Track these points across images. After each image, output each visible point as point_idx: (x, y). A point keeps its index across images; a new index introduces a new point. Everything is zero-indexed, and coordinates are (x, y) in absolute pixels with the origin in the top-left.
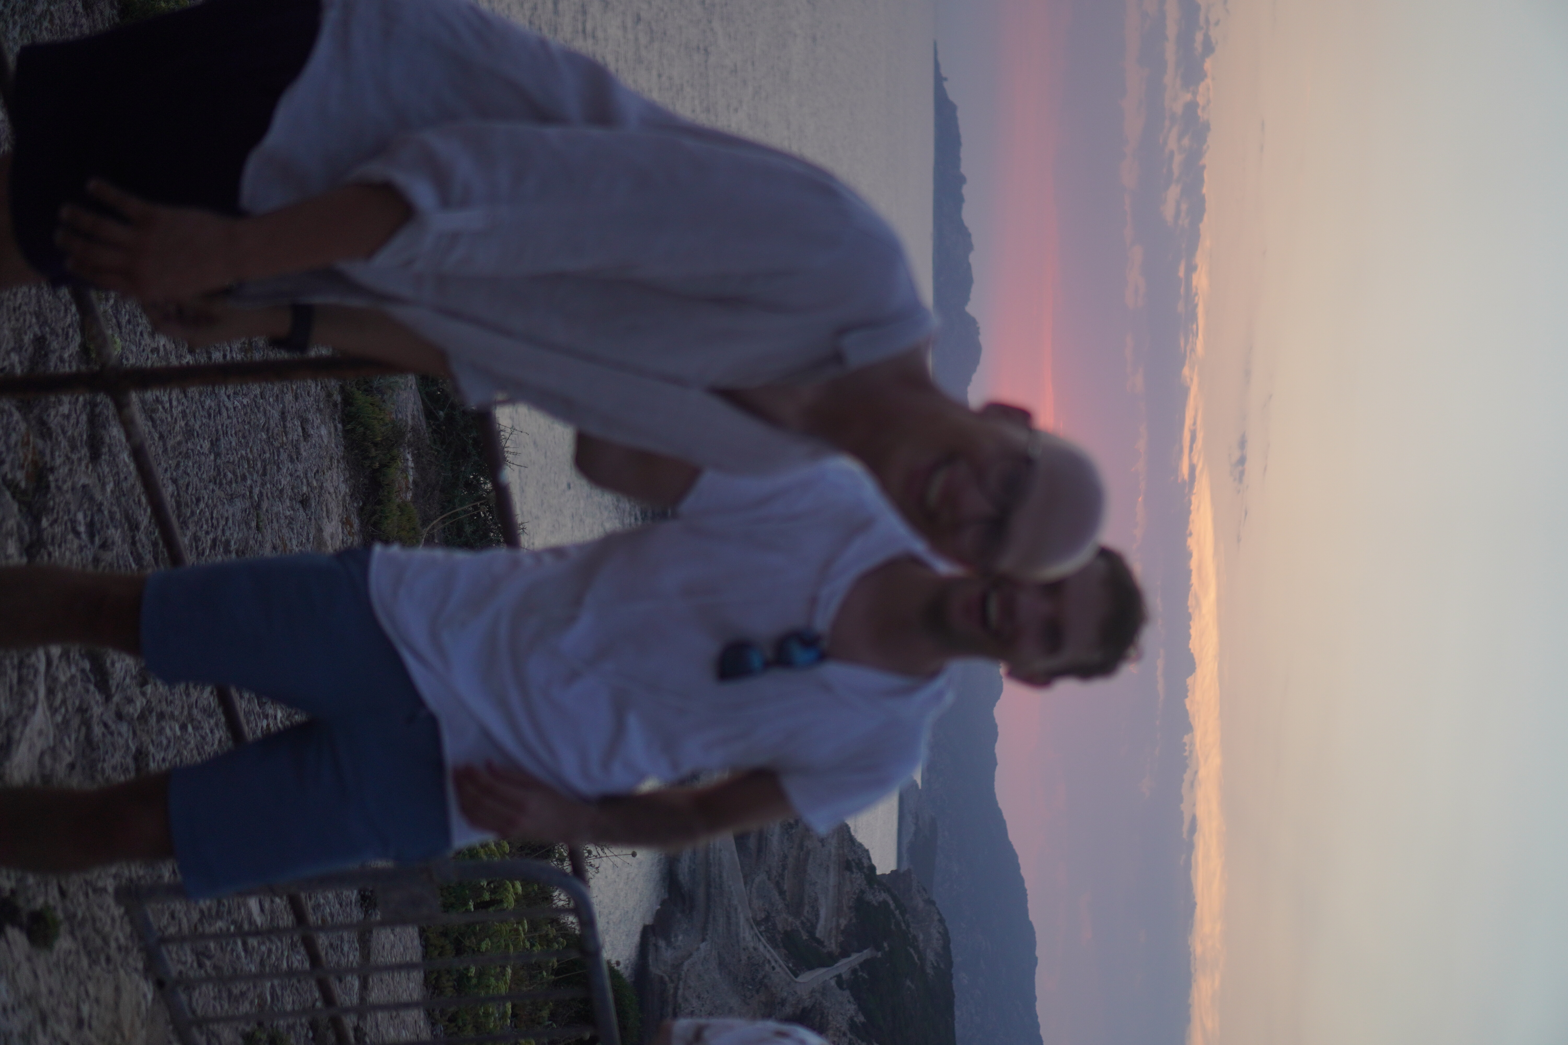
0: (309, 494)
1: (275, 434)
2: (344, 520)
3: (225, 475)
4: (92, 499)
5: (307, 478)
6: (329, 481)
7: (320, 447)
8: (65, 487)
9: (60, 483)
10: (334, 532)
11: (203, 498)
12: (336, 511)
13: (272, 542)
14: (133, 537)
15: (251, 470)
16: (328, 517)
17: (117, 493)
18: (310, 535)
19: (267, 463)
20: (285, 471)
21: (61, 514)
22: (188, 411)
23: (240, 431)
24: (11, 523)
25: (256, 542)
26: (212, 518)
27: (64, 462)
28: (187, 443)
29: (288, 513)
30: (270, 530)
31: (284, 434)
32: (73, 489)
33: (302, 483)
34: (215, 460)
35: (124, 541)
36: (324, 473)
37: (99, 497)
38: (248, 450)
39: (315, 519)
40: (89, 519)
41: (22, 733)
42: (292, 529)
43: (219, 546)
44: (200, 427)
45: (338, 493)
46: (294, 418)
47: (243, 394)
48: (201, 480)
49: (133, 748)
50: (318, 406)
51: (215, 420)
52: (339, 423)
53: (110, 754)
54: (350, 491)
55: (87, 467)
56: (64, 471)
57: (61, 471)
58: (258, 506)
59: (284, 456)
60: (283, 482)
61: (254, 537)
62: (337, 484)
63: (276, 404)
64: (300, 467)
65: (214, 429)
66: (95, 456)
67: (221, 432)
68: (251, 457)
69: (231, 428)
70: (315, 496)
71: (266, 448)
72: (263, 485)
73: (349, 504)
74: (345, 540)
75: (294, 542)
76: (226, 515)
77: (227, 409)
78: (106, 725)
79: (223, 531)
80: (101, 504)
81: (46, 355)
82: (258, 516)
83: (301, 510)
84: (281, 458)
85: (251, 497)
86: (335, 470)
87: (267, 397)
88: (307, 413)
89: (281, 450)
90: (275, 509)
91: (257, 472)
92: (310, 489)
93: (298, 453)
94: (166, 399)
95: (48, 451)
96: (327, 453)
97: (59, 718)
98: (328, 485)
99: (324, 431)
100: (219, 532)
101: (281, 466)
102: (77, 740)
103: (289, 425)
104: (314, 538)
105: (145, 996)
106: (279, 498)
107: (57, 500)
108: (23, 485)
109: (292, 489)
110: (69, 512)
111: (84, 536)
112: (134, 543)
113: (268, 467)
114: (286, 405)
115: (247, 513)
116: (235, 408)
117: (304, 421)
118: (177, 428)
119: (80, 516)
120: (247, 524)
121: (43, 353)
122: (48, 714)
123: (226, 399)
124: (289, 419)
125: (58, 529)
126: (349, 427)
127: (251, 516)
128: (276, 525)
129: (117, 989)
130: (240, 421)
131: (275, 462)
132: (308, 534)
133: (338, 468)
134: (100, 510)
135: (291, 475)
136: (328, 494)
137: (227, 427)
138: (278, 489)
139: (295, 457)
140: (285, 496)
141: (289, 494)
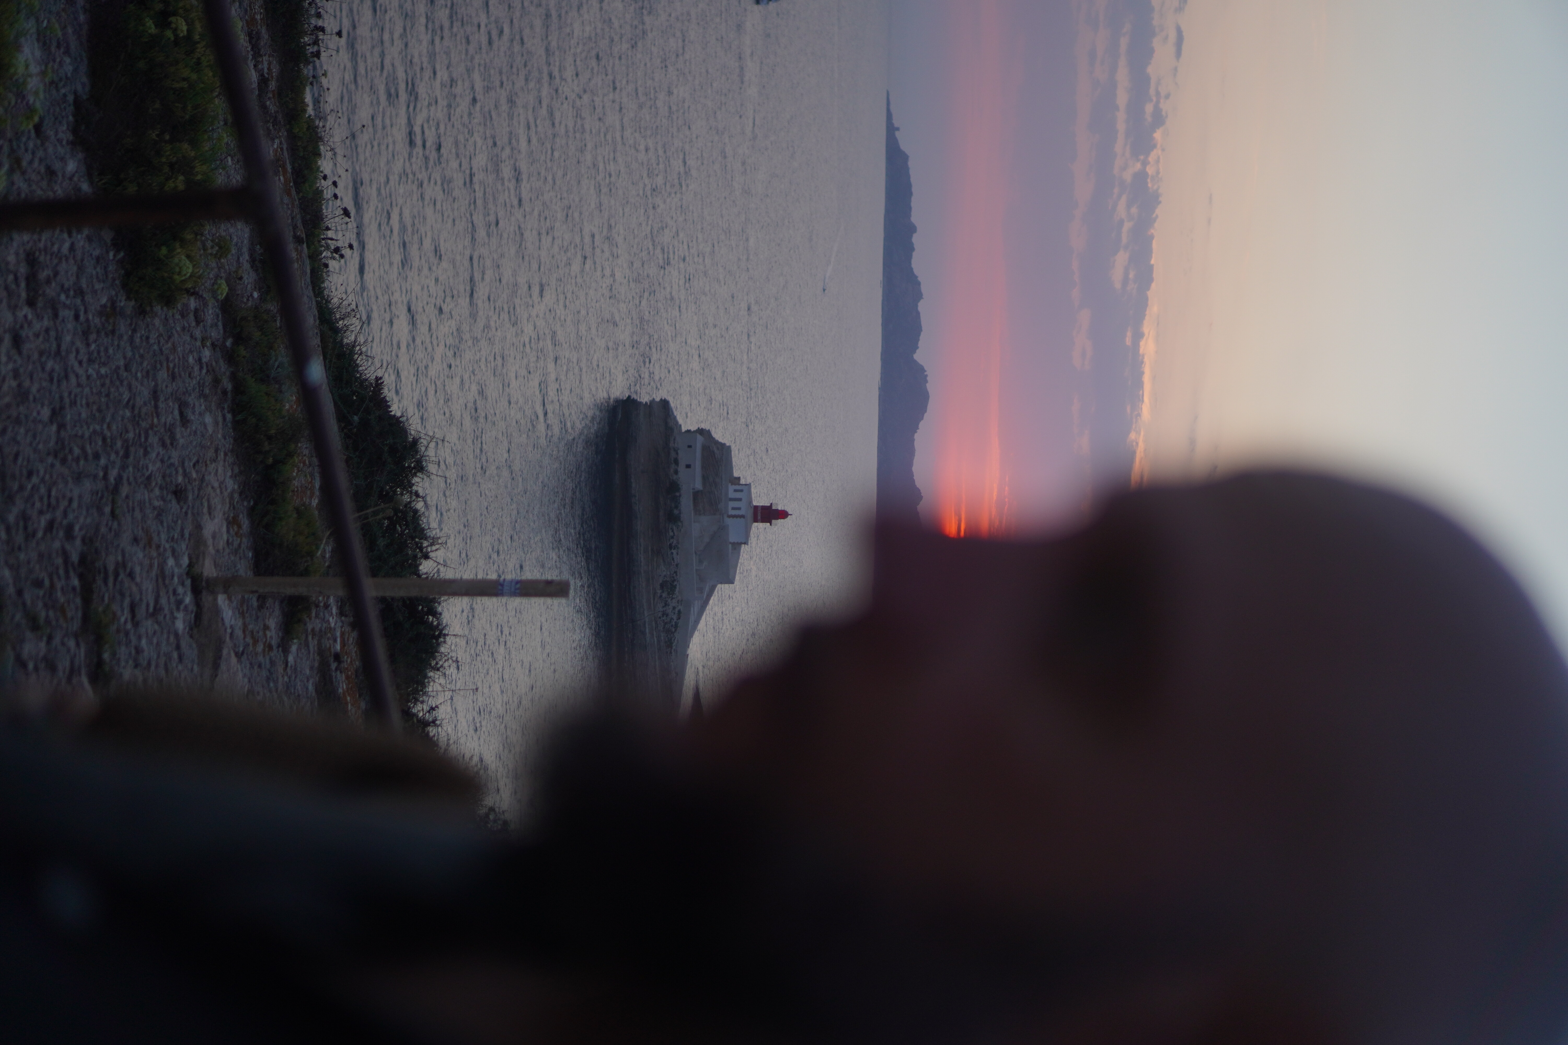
0: (186, 486)
1: (142, 414)
2: (231, 518)
3: (71, 451)
5: (183, 467)
6: (213, 474)
7: (203, 436)
10: (217, 531)
11: (38, 471)
12: (221, 508)
15: (109, 449)
16: (210, 514)
18: (185, 531)
19: (130, 444)
20: (154, 455)
22: (21, 370)
23: (94, 403)
25: (110, 530)
26: (49, 496)
28: (18, 406)
29: (156, 503)
30: (129, 519)
31: (155, 415)
33: (177, 472)
34: (58, 431)
36: (206, 465)
38: (105, 426)
39: (193, 514)
42: (162, 523)
44: (39, 391)
45: (224, 490)
46: (169, 398)
48: (35, 450)
50: (203, 391)
51: (59, 386)
52: (229, 412)
54: (239, 487)
58: (116, 490)
59: (154, 440)
60: (151, 468)
61: (107, 525)
62: (222, 479)
64: (175, 455)
65: (57, 396)
67: (67, 401)
68: (109, 434)
69: (82, 398)
70: (193, 489)
71: (130, 427)
72: (124, 467)
73: (237, 502)
74: (230, 540)
75: (163, 536)
76: (69, 495)
77: (77, 376)
79: (65, 514)
82: (113, 502)
83: (174, 502)
84: (150, 440)
85: (105, 477)
86: (222, 463)
87: (133, 370)
88: (187, 395)
89: (150, 432)
90: (139, 497)
91: (117, 453)
92: (187, 481)
93: (173, 438)
96: (211, 443)
98: (211, 478)
99: (208, 419)
100: (59, 513)
101: (149, 449)
103: (161, 405)
104: (190, 535)
106: (145, 485)
109: (164, 477)
113: (132, 449)
115: (100, 496)
117: (183, 406)
118: (5, 388)
120: (100, 510)
123: (76, 364)
124: (162, 399)
126: (239, 417)
127: (105, 500)
128: (138, 515)
130: (94, 391)
131: (141, 444)
132: (182, 530)
133: (225, 461)
135: (162, 461)
136: (210, 488)
137: (76, 396)
138: (143, 475)
139: (168, 442)
140: (154, 484)
141: (159, 482)
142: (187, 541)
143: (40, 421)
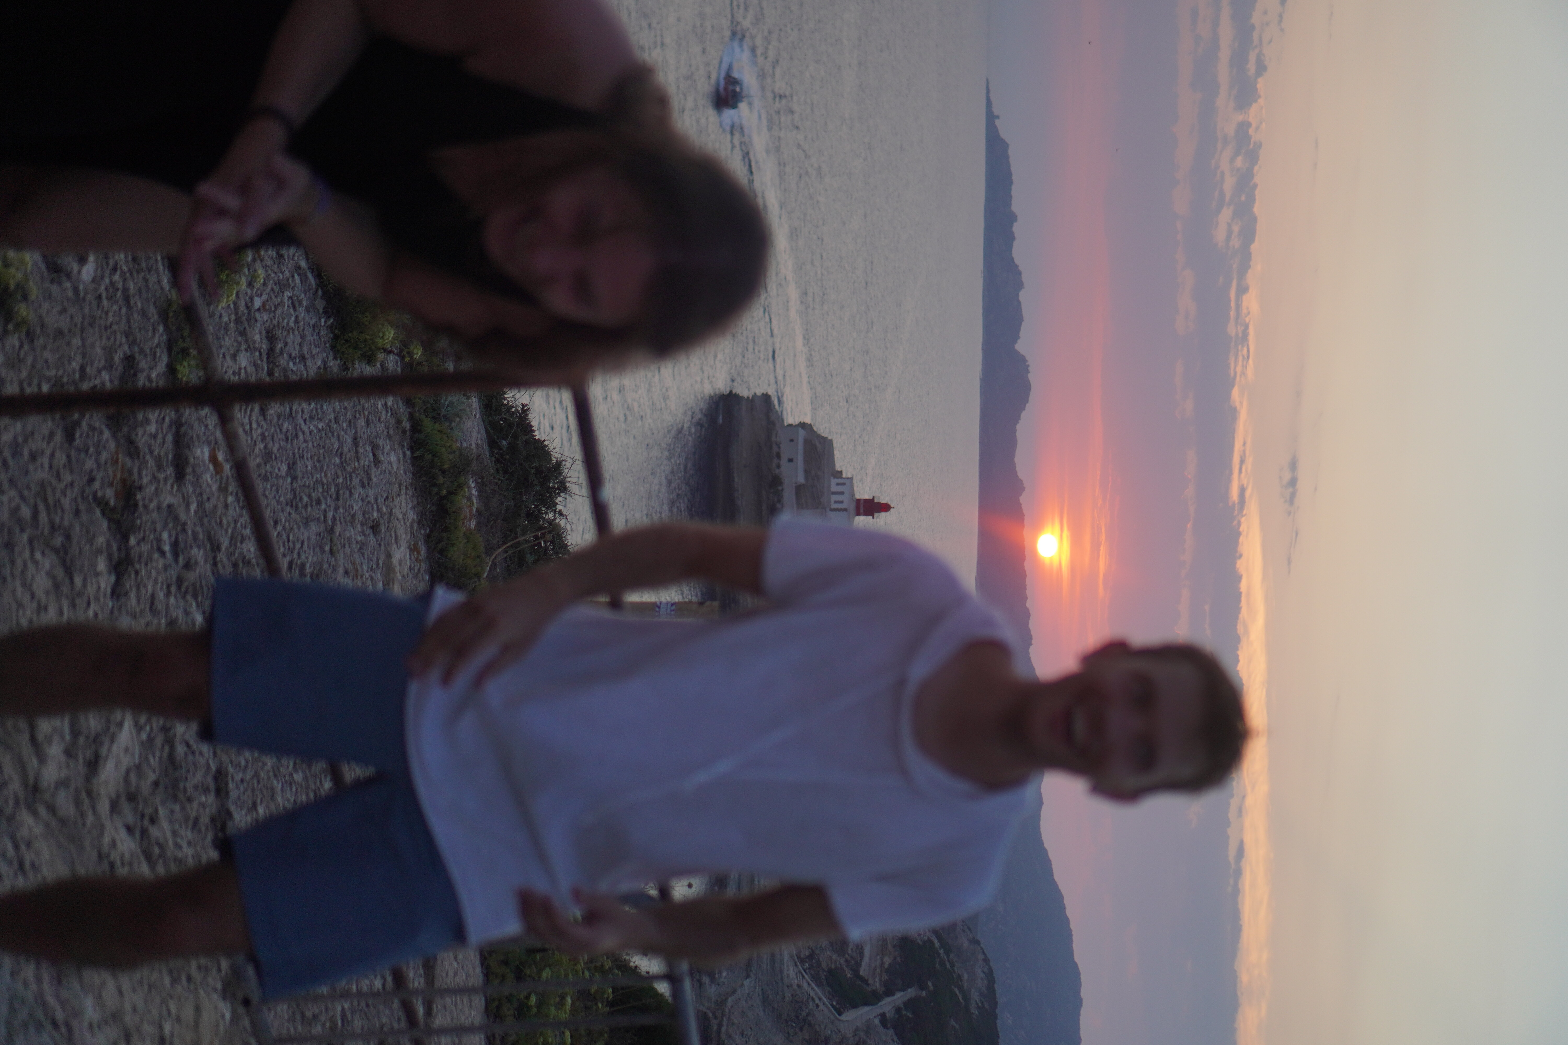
0: (379, 519)
1: (347, 460)
2: (412, 546)
3: (301, 499)
4: (176, 518)
5: (377, 504)
6: (398, 507)
7: (390, 473)
8: (151, 506)
9: (147, 502)
10: (402, 558)
11: (281, 520)
12: (404, 537)
13: (345, 567)
14: (215, 558)
15: (325, 494)
16: (397, 543)
17: (200, 513)
18: (380, 561)
19: (340, 488)
20: (357, 496)
21: (147, 533)
22: (267, 434)
23: (315, 455)
24: (101, 540)
25: (330, 565)
26: (289, 541)
27: (151, 481)
28: (265, 465)
29: (359, 538)
30: (342, 555)
31: (356, 459)
32: (159, 508)
33: (373, 509)
34: (292, 484)
35: (206, 561)
36: (393, 500)
37: (183, 517)
38: (323, 474)
39: (385, 546)
40: (173, 538)
41: (109, 749)
42: (363, 555)
43: (295, 569)
44: (278, 450)
45: (406, 521)
46: (366, 443)
47: (318, 419)
48: (278, 502)
49: (213, 768)
50: (388, 432)
51: (292, 444)
52: (408, 450)
53: (191, 773)
54: (417, 517)
55: (172, 487)
56: (150, 490)
57: (148, 490)
58: (332, 531)
59: (356, 481)
60: (355, 507)
61: (327, 561)
62: (405, 510)
63: (349, 429)
64: (371, 492)
65: (291, 453)
66: (180, 476)
67: (297, 456)
68: (325, 482)
69: (307, 452)
70: (384, 522)
71: (340, 473)
72: (336, 509)
73: (416, 530)
74: (412, 566)
75: (365, 568)
76: (301, 538)
77: (303, 433)
78: (188, 745)
79: (299, 554)
80: (185, 524)
81: (135, 374)
82: (331, 541)
83: (372, 535)
84: (353, 483)
85: (325, 521)
86: (404, 496)
87: (341, 422)
88: (378, 439)
89: (354, 475)
90: (347, 534)
91: (331, 497)
92: (379, 515)
93: (369, 479)
94: (246, 421)
95: (136, 470)
96: (396, 480)
97: (144, 736)
98: (397, 512)
99: (393, 458)
100: (295, 556)
101: (353, 491)
102: (161, 758)
103: (361, 450)
104: (383, 564)
105: (223, 1016)
106: (352, 523)
107: (144, 519)
108: (112, 502)
109: (363, 514)
110: (155, 530)
111: (168, 555)
112: (215, 564)
113: (341, 492)
114: (359, 430)
115: (322, 536)
116: (310, 432)
117: (375, 447)
118: (257, 451)
119: (165, 535)
120: (321, 548)
121: (132, 372)
122: (134, 732)
123: (303, 423)
124: (361, 444)
125: (145, 548)
126: (417, 454)
127: (325, 540)
128: (348, 550)
129: (198, 1009)
130: (315, 444)
131: (347, 487)
132: (378, 560)
133: (406, 494)
134: (184, 530)
135: (363, 500)
136: (396, 521)
137: (303, 451)
138: (350, 514)
139: (366, 483)
140: (357, 521)
141: (361, 519)
142: (381, 570)
143: (280, 476)
